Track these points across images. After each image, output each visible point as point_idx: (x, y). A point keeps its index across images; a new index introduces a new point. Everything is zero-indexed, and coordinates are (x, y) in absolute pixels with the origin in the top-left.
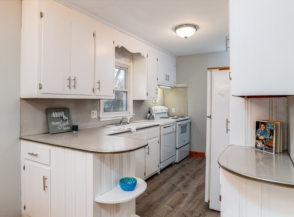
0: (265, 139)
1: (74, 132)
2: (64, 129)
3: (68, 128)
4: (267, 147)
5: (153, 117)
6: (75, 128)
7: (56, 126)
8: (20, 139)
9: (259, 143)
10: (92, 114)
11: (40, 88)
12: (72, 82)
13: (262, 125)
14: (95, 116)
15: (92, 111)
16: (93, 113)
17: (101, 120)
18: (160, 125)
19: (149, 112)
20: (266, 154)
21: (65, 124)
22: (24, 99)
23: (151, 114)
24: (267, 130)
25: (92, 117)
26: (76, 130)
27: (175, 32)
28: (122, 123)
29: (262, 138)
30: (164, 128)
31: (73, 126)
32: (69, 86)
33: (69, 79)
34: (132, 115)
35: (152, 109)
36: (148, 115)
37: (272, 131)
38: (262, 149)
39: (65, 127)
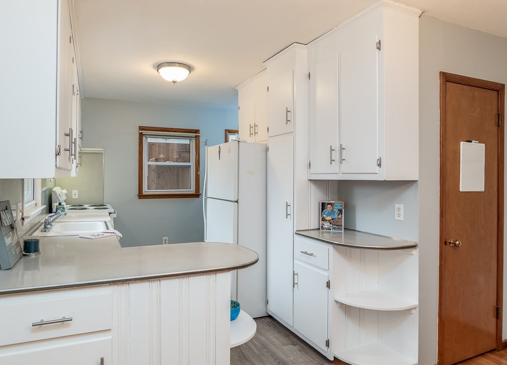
0: (333, 219)
4: (335, 226)
9: (325, 224)
13: (329, 206)
15: (18, 205)
20: (334, 233)
23: (60, 204)
24: (335, 210)
27: (158, 71)
29: (329, 218)
37: (340, 211)
38: (330, 229)
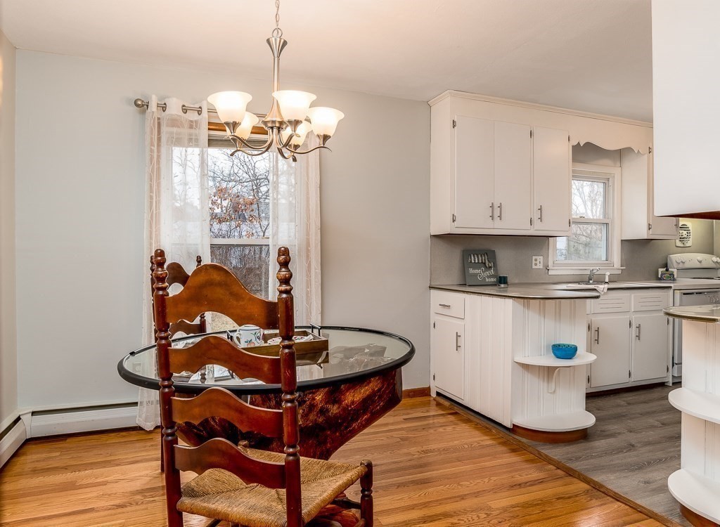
1: (502, 286)
2: (487, 280)
3: (493, 280)
5: (672, 274)
6: (502, 280)
7: (476, 275)
8: (431, 288)
10: (534, 262)
11: (454, 221)
12: (496, 211)
14: (540, 266)
15: (534, 258)
16: (536, 260)
17: (550, 273)
18: (673, 288)
19: (666, 266)
21: (488, 273)
22: (434, 236)
23: (667, 270)
25: (534, 267)
26: (504, 283)
28: (591, 282)
30: (684, 294)
31: (500, 277)
32: (492, 217)
33: (492, 207)
34: (619, 269)
35: (671, 260)
36: (661, 270)
39: (489, 277)
